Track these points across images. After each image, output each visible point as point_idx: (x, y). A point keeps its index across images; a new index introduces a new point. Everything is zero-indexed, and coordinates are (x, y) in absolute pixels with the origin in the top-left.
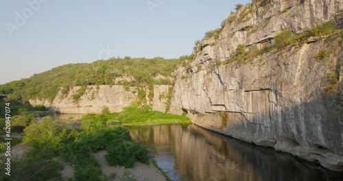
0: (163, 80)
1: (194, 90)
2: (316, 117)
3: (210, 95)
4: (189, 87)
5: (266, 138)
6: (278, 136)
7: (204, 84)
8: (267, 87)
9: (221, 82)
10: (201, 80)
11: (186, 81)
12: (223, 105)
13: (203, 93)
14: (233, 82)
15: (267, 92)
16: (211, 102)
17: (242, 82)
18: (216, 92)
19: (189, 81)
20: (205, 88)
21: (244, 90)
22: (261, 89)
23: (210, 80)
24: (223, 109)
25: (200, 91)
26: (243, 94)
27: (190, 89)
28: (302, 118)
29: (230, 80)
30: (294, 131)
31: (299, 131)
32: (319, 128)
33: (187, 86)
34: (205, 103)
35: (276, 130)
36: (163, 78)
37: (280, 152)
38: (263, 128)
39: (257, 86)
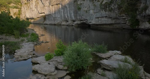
0: (15, 6)
1: (31, 8)
2: (72, 11)
3: (38, 10)
4: (29, 8)
5: (59, 22)
6: (62, 20)
7: (35, 5)
8: (58, 3)
9: (43, 3)
10: (34, 4)
11: (27, 5)
12: (44, 13)
13: (35, 10)
14: (47, 3)
15: (59, 5)
16: (39, 13)
17: (50, 2)
18: (41, 8)
19: (28, 5)
20: (36, 7)
21: (51, 5)
22: (57, 4)
23: (38, 3)
24: (44, 14)
25: (34, 8)
26: (51, 7)
27: (29, 9)
28: (68, 12)
29: (46, 2)
30: (67, 17)
31: (68, 17)
32: (73, 14)
33: (28, 7)
34: (36, 14)
35: (62, 18)
36: (15, 5)
37: (63, 25)
38: (58, 18)
39: (55, 3)
